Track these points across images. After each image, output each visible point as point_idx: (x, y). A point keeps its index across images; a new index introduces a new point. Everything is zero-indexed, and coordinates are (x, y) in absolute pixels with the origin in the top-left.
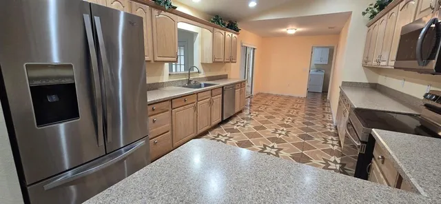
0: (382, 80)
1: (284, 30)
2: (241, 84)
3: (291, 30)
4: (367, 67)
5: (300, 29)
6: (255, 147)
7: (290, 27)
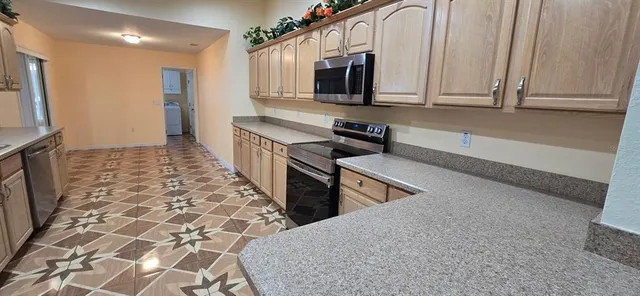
0: (270, 112)
1: (116, 35)
2: (56, 137)
3: (132, 38)
4: (259, 98)
5: (146, 39)
6: (159, 244)
7: (127, 32)
